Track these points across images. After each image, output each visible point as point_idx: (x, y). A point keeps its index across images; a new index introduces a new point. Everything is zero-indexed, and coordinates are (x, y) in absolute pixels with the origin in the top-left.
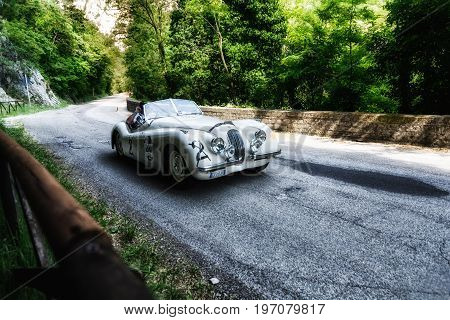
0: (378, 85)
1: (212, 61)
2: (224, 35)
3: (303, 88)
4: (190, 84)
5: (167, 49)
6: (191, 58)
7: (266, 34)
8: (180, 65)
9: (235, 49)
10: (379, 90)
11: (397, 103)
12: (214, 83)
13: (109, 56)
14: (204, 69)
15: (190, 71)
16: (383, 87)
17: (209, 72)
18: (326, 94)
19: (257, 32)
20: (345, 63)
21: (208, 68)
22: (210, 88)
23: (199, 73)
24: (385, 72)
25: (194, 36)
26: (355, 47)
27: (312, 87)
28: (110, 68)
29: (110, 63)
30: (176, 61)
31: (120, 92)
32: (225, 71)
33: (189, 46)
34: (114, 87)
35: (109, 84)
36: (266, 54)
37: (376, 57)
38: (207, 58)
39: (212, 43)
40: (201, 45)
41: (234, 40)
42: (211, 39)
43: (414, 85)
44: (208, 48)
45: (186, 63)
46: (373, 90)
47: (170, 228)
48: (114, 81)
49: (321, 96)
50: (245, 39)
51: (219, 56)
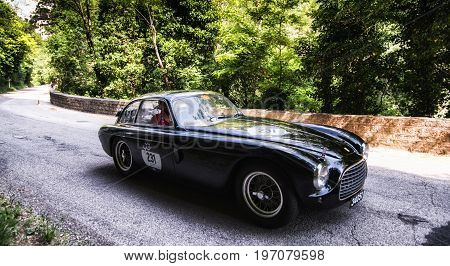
0: (304, 86)
1: (145, 55)
2: (158, 29)
3: (237, 86)
4: (122, 79)
5: (95, 40)
6: (122, 50)
7: (200, 32)
8: (111, 58)
9: (170, 45)
10: (305, 92)
11: (320, 103)
12: (147, 78)
13: (28, 43)
14: (137, 63)
15: (122, 65)
16: (309, 89)
17: (142, 67)
18: (258, 93)
19: (191, 29)
20: (274, 64)
21: (141, 62)
22: (144, 83)
23: (131, 67)
24: (310, 75)
25: (125, 29)
26: (285, 50)
27: (245, 85)
28: (30, 57)
29: (29, 51)
30: (106, 52)
31: (43, 84)
32: (160, 66)
33: (119, 38)
34: (35, 79)
35: (28, 75)
36: (200, 52)
37: (302, 60)
38: (140, 52)
39: (145, 37)
40: (133, 38)
41: (168, 36)
42: (144, 32)
43: (334, 88)
44: (141, 42)
45: (116, 56)
46: (300, 91)
47: (96, 227)
48: (35, 71)
49: (254, 95)
50: (179, 35)
51: (154, 50)
